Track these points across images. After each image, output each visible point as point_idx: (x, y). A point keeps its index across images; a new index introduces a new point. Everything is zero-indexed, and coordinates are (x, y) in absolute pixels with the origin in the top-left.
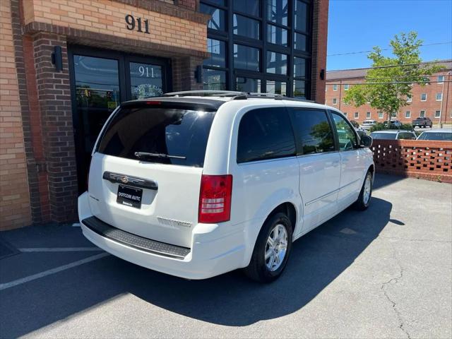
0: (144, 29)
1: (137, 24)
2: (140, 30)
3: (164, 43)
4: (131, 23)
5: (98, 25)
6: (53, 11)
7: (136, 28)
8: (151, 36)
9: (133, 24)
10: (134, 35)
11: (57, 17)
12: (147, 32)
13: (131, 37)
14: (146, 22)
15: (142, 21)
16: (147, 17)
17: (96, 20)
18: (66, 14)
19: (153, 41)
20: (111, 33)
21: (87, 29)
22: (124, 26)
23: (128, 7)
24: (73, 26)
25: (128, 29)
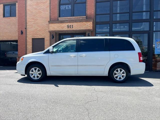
0: (71, 27)
1: (70, 26)
2: (70, 28)
3: (77, 29)
4: (68, 27)
5: (61, 29)
6: (53, 28)
7: (70, 27)
8: (73, 28)
9: (69, 27)
10: (69, 29)
11: (53, 29)
12: (72, 28)
13: (68, 30)
14: (72, 25)
15: (71, 25)
16: (72, 24)
17: (60, 28)
18: (55, 28)
19: (74, 30)
20: (63, 30)
21: (59, 30)
22: (67, 28)
23: (68, 23)
24: (56, 30)
25: (68, 28)
